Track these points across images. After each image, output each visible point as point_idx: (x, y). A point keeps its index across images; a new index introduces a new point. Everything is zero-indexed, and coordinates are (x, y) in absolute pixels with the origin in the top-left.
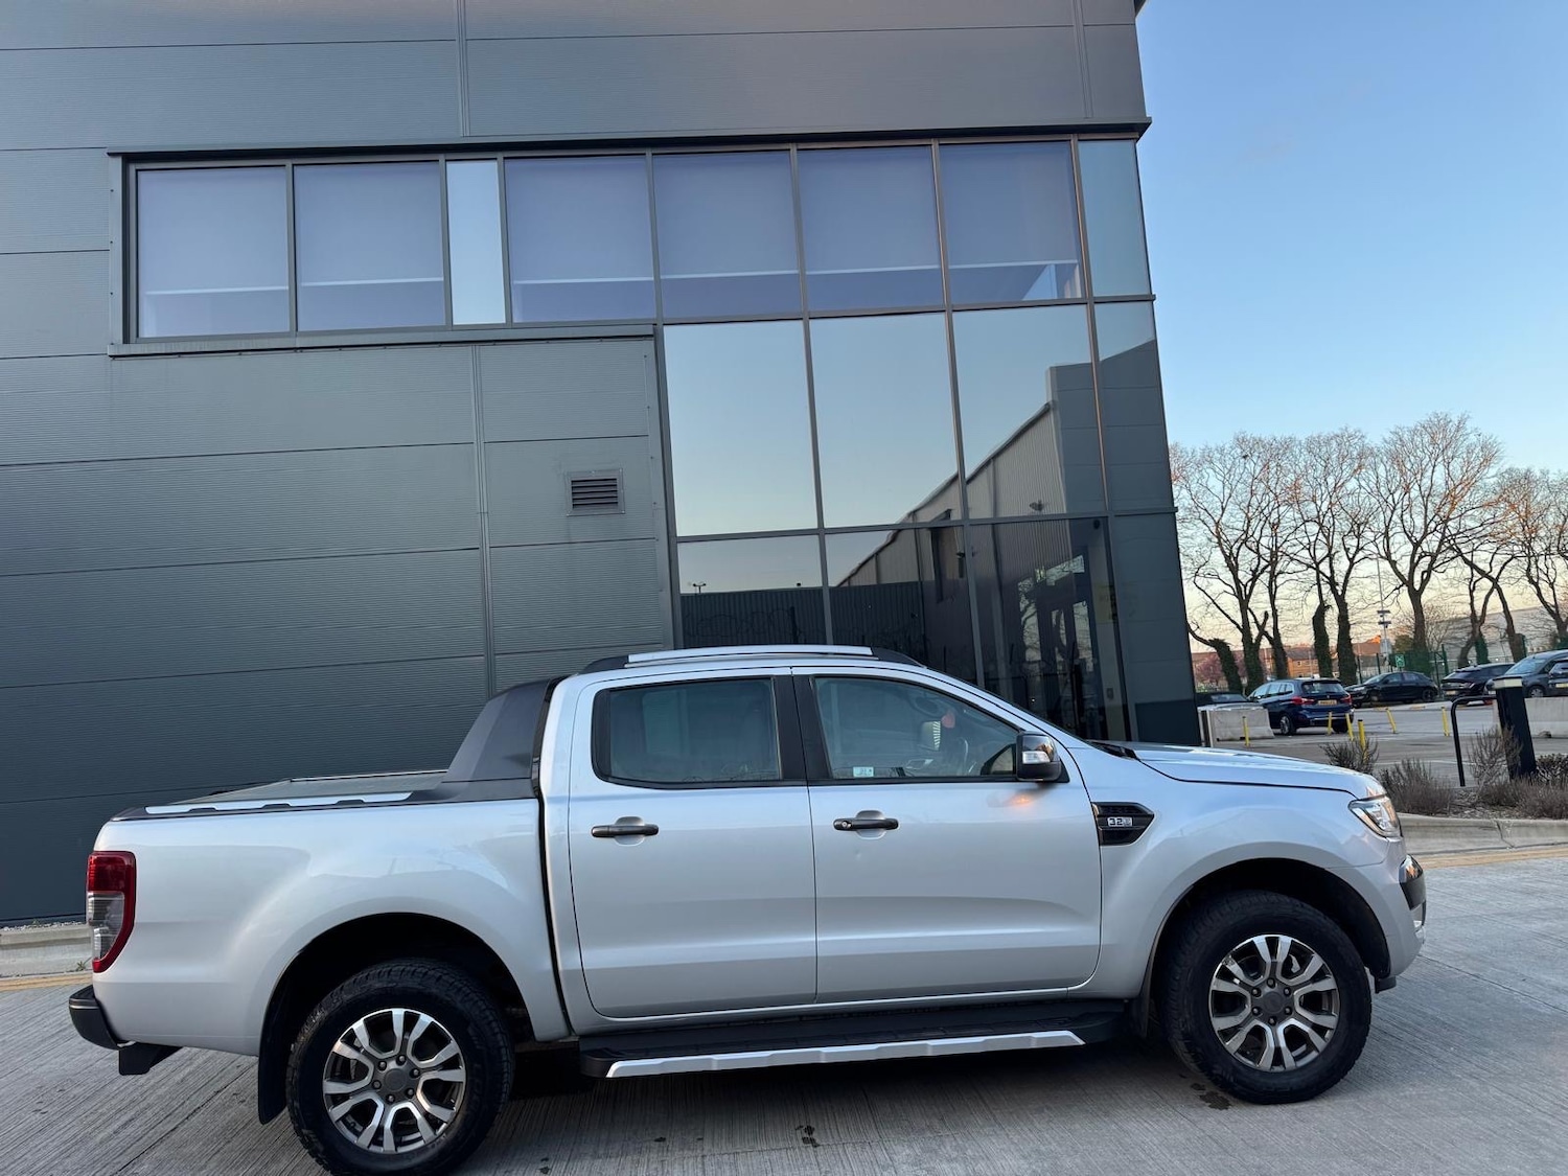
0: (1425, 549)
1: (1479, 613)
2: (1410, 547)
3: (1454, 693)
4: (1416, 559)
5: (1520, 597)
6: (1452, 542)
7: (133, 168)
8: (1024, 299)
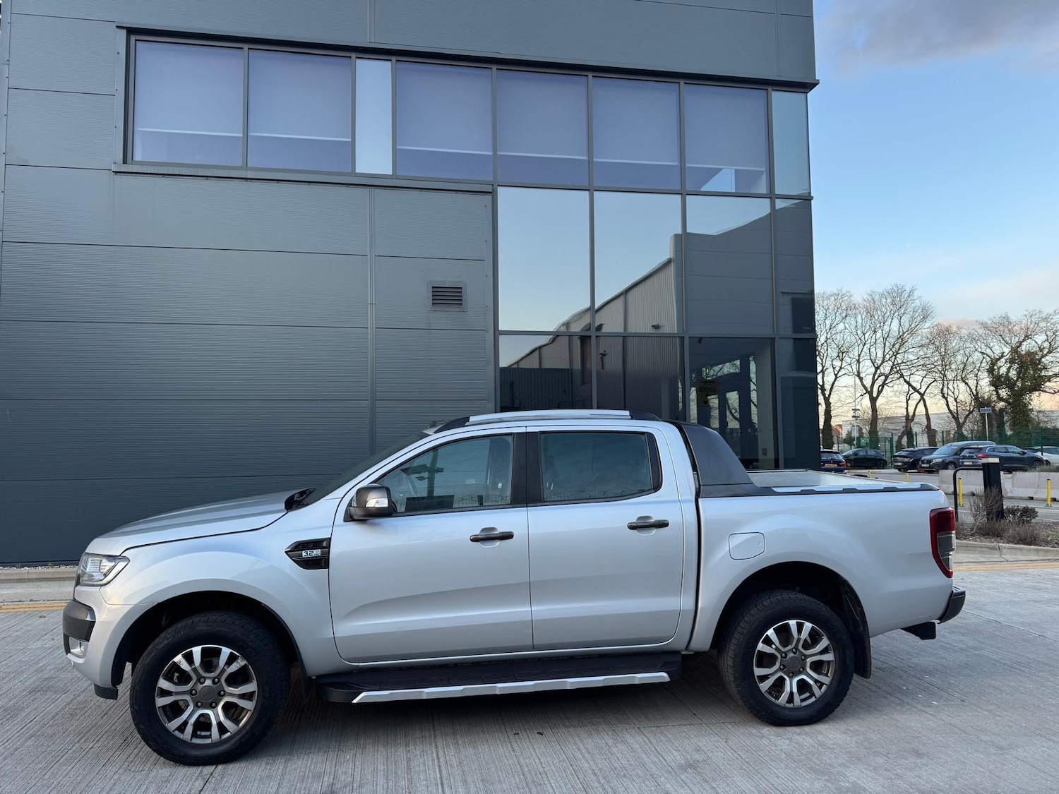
0: (882, 372)
1: (911, 413)
2: (873, 370)
3: (900, 464)
4: (876, 377)
5: (937, 406)
6: (898, 368)
7: (133, 38)
8: (702, 190)
